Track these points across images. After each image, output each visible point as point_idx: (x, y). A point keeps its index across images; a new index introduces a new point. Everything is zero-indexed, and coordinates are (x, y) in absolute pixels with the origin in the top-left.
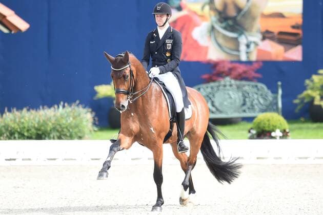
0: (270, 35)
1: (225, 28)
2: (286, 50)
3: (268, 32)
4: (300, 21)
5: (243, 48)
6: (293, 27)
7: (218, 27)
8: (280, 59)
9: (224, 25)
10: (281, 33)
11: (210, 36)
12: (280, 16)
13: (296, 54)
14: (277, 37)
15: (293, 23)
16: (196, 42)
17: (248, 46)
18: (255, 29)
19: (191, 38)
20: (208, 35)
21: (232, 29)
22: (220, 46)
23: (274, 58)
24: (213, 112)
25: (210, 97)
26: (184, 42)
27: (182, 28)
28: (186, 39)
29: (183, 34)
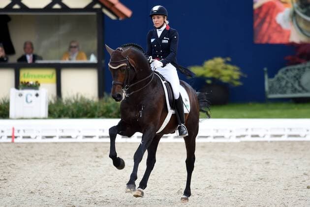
1: (306, 14)
7: (299, 13)
9: (305, 11)
11: (292, 20)
16: (279, 26)
19: (275, 22)
20: (290, 19)
22: (301, 29)
24: (300, 92)
25: (297, 78)
26: (269, 26)
27: (267, 14)
28: (270, 23)
29: (268, 19)
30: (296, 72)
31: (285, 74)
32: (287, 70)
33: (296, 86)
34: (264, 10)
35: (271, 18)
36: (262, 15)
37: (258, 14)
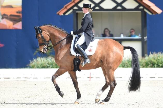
0: (6, 16)
2: (14, 24)
3: (4, 15)
4: (20, 9)
6: (17, 12)
8: (11, 28)
10: (11, 15)
12: (11, 7)
13: (19, 26)
14: (9, 17)
23: (8, 28)
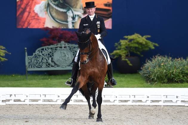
1: (57, 5)
5: (70, 19)
6: (106, 5)
9: (56, 3)
11: (47, 10)
15: (106, 3)
16: (37, 14)
17: (73, 18)
18: (78, 6)
19: (34, 11)
20: (45, 10)
21: (62, 6)
24: (52, 66)
25: (51, 55)
26: (29, 15)
27: (27, 5)
28: (29, 13)
29: (28, 10)
30: (50, 50)
31: (42, 52)
32: (43, 49)
33: (50, 61)
34: (25, 2)
35: (30, 9)
36: (23, 6)
37: (20, 5)
